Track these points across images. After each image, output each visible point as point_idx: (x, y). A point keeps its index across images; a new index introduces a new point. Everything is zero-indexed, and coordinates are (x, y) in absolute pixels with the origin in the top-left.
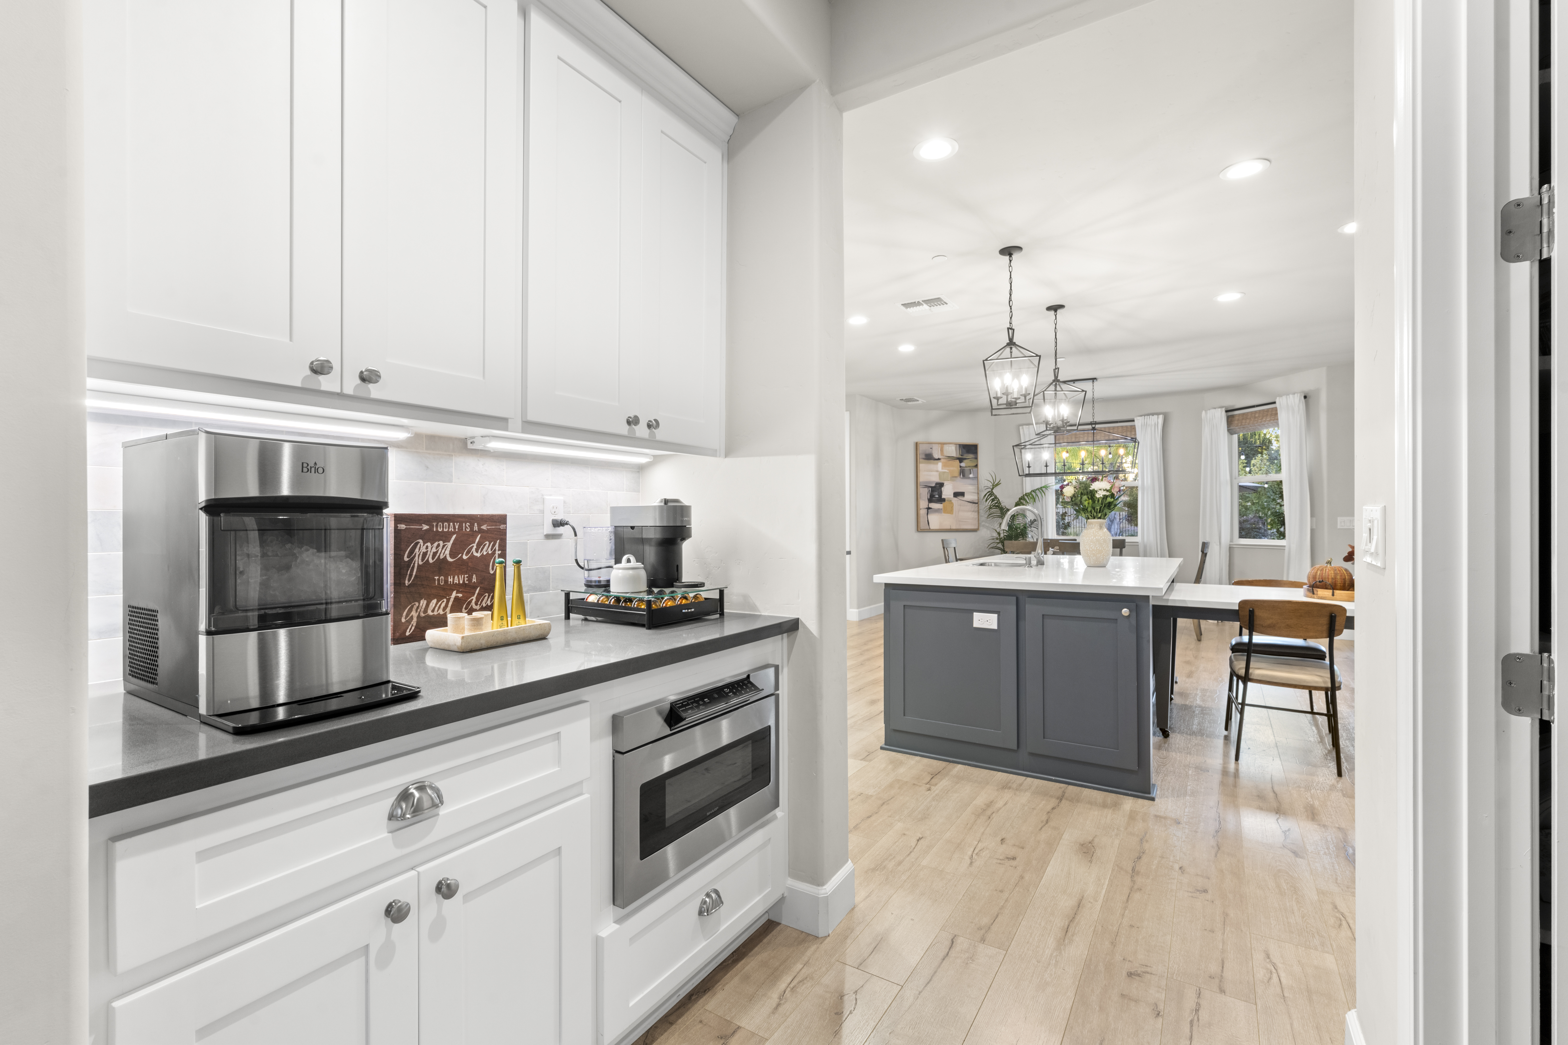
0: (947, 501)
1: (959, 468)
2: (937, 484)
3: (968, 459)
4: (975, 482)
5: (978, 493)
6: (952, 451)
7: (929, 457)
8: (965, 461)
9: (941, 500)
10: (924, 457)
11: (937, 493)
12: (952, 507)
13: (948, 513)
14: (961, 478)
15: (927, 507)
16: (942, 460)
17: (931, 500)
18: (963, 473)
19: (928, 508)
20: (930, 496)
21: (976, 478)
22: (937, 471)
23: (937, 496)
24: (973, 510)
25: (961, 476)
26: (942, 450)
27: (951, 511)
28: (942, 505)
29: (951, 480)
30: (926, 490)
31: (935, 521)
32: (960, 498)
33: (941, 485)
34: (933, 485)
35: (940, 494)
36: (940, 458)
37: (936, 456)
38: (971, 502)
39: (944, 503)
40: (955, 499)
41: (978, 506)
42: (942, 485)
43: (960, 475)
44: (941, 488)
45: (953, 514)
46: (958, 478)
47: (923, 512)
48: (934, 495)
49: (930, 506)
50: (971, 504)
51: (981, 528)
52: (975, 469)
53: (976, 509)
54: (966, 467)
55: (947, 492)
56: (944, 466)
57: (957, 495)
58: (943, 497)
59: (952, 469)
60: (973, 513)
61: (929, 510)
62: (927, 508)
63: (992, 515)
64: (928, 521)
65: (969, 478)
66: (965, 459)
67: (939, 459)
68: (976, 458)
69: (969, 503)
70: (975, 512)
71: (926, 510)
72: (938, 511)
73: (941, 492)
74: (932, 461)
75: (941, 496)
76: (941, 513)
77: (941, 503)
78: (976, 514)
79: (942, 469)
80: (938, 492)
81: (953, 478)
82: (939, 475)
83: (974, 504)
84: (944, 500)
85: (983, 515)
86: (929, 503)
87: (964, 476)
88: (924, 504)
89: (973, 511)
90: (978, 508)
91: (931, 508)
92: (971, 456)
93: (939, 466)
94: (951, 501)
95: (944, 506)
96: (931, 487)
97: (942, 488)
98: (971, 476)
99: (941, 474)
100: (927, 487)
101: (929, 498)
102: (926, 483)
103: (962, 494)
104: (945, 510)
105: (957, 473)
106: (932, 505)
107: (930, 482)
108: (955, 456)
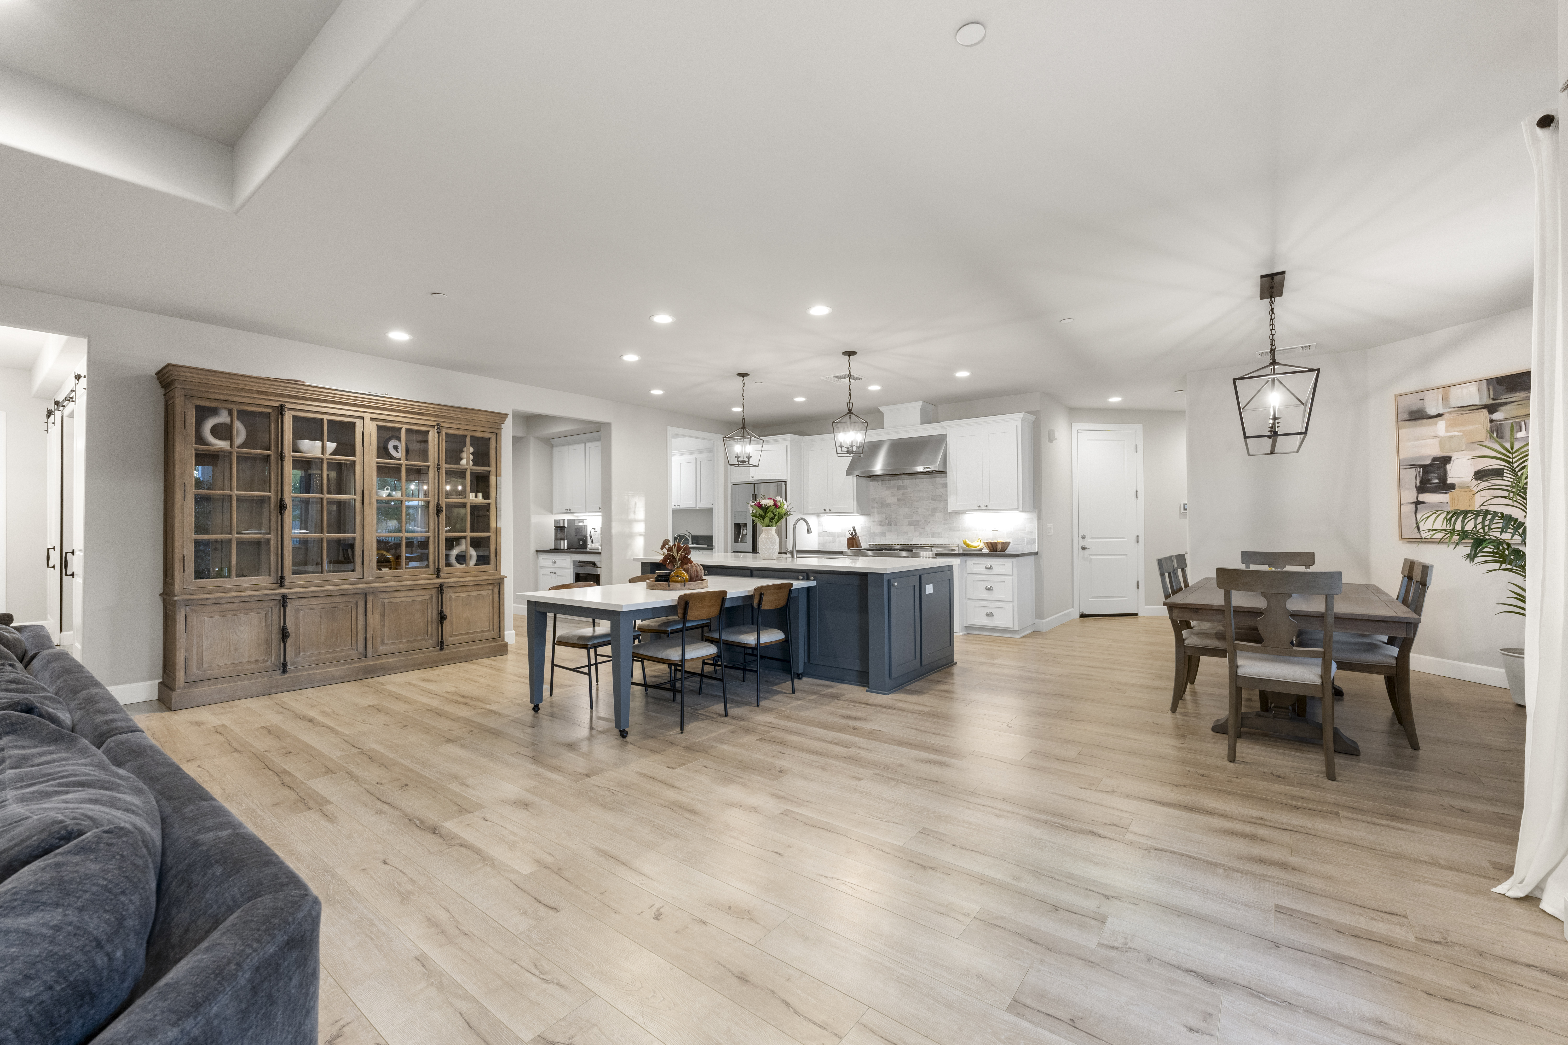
0: (1460, 487)
1: (1489, 425)
2: (1435, 459)
3: (1510, 402)
6: (1471, 395)
7: (1418, 415)
8: (1502, 409)
9: (1445, 487)
10: (1409, 416)
11: (1434, 474)
12: (1472, 499)
14: (1490, 441)
15: (1415, 500)
16: (1446, 416)
17: (1422, 488)
18: (1498, 432)
19: (1418, 503)
20: (1420, 481)
22: (1433, 435)
23: (1435, 480)
26: (1446, 398)
28: (1446, 495)
29: (1468, 449)
30: (1413, 472)
32: (1492, 481)
33: (1444, 458)
34: (1428, 461)
35: (1442, 475)
36: (1442, 412)
37: (1433, 411)
39: (1452, 493)
40: (1476, 482)
42: (1447, 460)
43: (1492, 436)
44: (1443, 465)
47: (1409, 509)
48: (1429, 479)
49: (1420, 499)
54: (1505, 420)
55: (1457, 471)
56: (1452, 425)
57: (1481, 475)
58: (1449, 481)
59: (1469, 427)
61: (1419, 506)
62: (1414, 503)
64: (1416, 524)
66: (1504, 404)
67: (1440, 415)
68: (1529, 399)
71: (1414, 505)
72: (1438, 506)
73: (1446, 471)
74: (1425, 421)
75: (1446, 480)
76: (1447, 510)
77: (1444, 492)
79: (1444, 429)
80: (1437, 473)
81: (1471, 442)
82: (1439, 441)
84: (1451, 486)
86: (1418, 493)
87: (1499, 437)
88: (1410, 495)
91: (1423, 503)
92: (1514, 396)
93: (1438, 424)
94: (1465, 486)
95: (1452, 498)
96: (1423, 465)
97: (1447, 464)
98: (1521, 435)
99: (1442, 441)
100: (1412, 466)
101: (1418, 484)
102: (1413, 459)
103: (1495, 473)
104: (1454, 506)
105: (1482, 435)
106: (1426, 497)
107: (1422, 458)
108: (1477, 403)
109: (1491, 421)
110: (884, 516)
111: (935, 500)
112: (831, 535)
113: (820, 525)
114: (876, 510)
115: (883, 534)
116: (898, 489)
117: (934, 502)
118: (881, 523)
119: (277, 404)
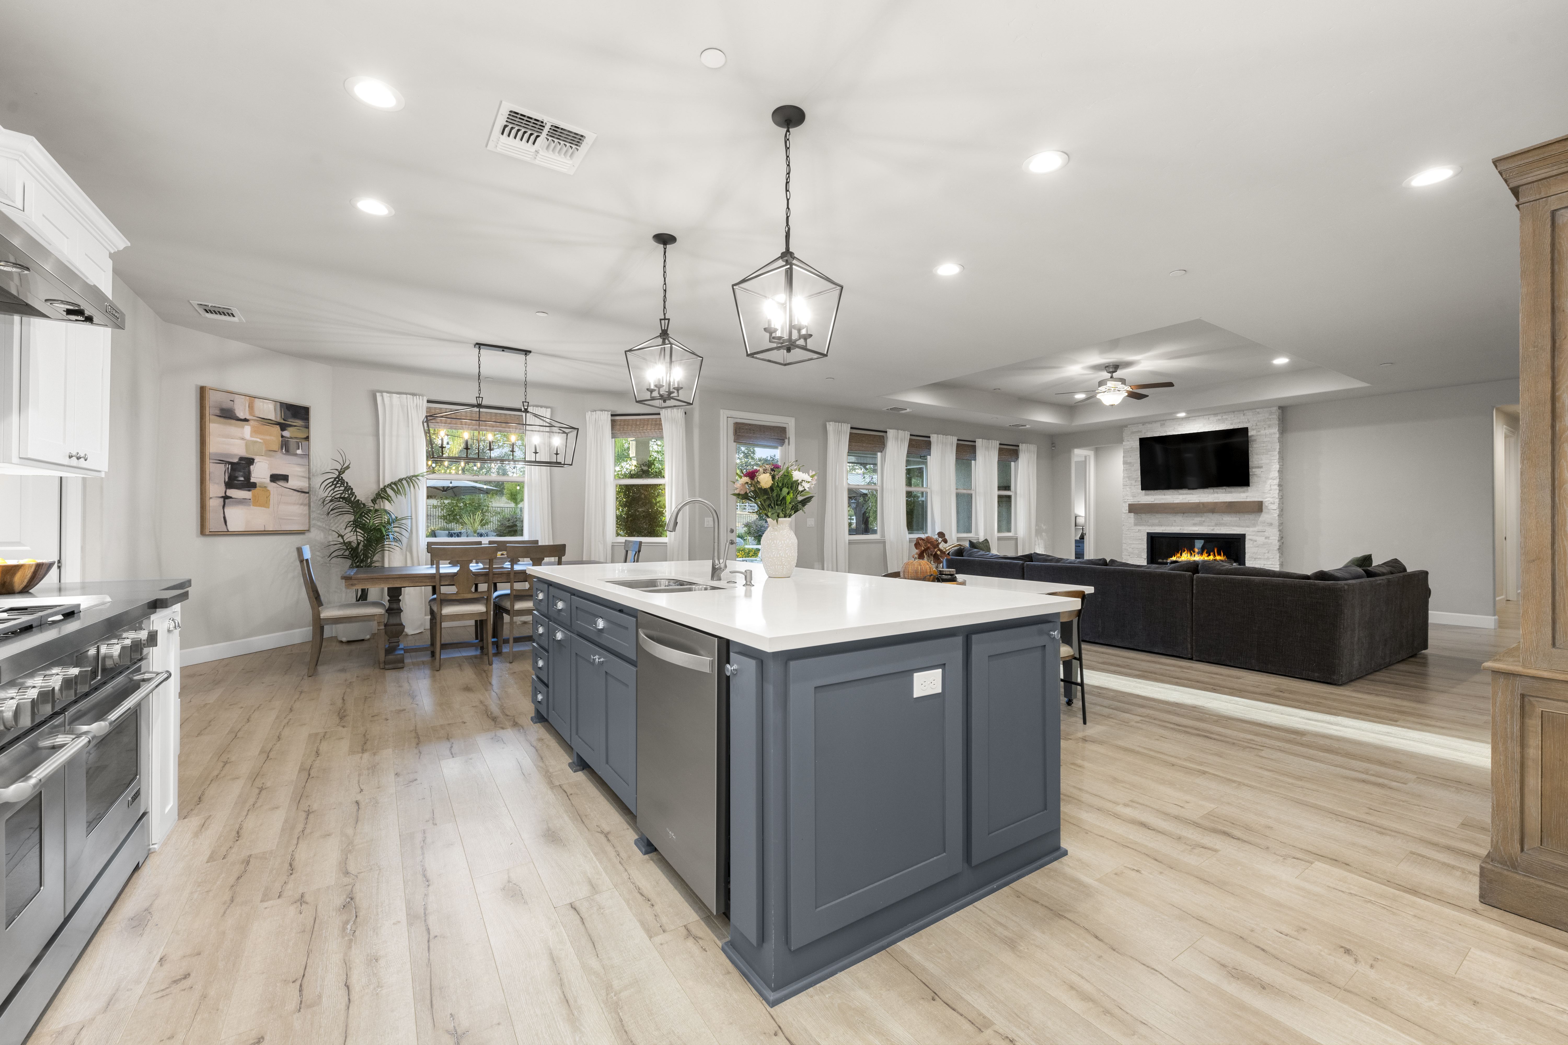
0: (260, 487)
1: (281, 439)
2: (241, 459)
3: (295, 426)
4: (305, 461)
5: (309, 478)
6: (269, 411)
7: (227, 414)
8: (290, 429)
9: (249, 485)
10: (218, 412)
11: (241, 474)
12: (268, 497)
13: (260, 506)
14: (283, 454)
15: (224, 495)
16: (251, 423)
17: (230, 484)
18: (286, 446)
19: (226, 498)
20: (229, 478)
21: (307, 456)
22: (243, 439)
23: (242, 479)
24: (301, 502)
25: (284, 450)
26: (251, 407)
27: (266, 504)
28: (250, 493)
29: (266, 455)
30: (222, 468)
31: (237, 517)
32: (282, 483)
33: (250, 461)
34: (236, 460)
35: (248, 476)
36: (247, 418)
37: (241, 415)
38: (298, 491)
39: (255, 491)
40: (273, 484)
41: (309, 497)
43: (282, 449)
44: (249, 467)
45: (269, 507)
46: (279, 454)
47: (215, 503)
48: (237, 477)
49: (228, 494)
50: (299, 493)
51: (312, 530)
52: (305, 443)
53: (306, 501)
54: (291, 438)
55: (260, 472)
56: (254, 432)
57: (275, 478)
58: (252, 480)
59: (268, 438)
60: (302, 507)
61: (227, 501)
62: (222, 497)
63: (335, 511)
64: (224, 518)
65: (296, 455)
66: (291, 426)
67: (246, 420)
68: (307, 427)
69: (296, 492)
70: (305, 505)
71: (222, 500)
72: (242, 502)
73: (249, 473)
74: (234, 422)
75: (250, 479)
76: (250, 505)
77: (249, 491)
78: (306, 508)
79: (251, 436)
80: (244, 473)
81: (270, 452)
82: (246, 445)
83: (303, 494)
84: (254, 485)
85: (314, 510)
86: (226, 488)
87: (287, 451)
88: (216, 489)
89: (301, 504)
90: (309, 499)
91: (231, 498)
92: (299, 423)
93: (247, 430)
94: (266, 487)
95: (254, 496)
96: (231, 463)
97: (252, 467)
98: (299, 452)
99: (248, 444)
100: (222, 462)
101: (227, 480)
102: (221, 454)
103: (285, 478)
104: (255, 502)
105: (276, 446)
106: (232, 493)
107: (235, 455)
108: (273, 418)
109: (282, 436)
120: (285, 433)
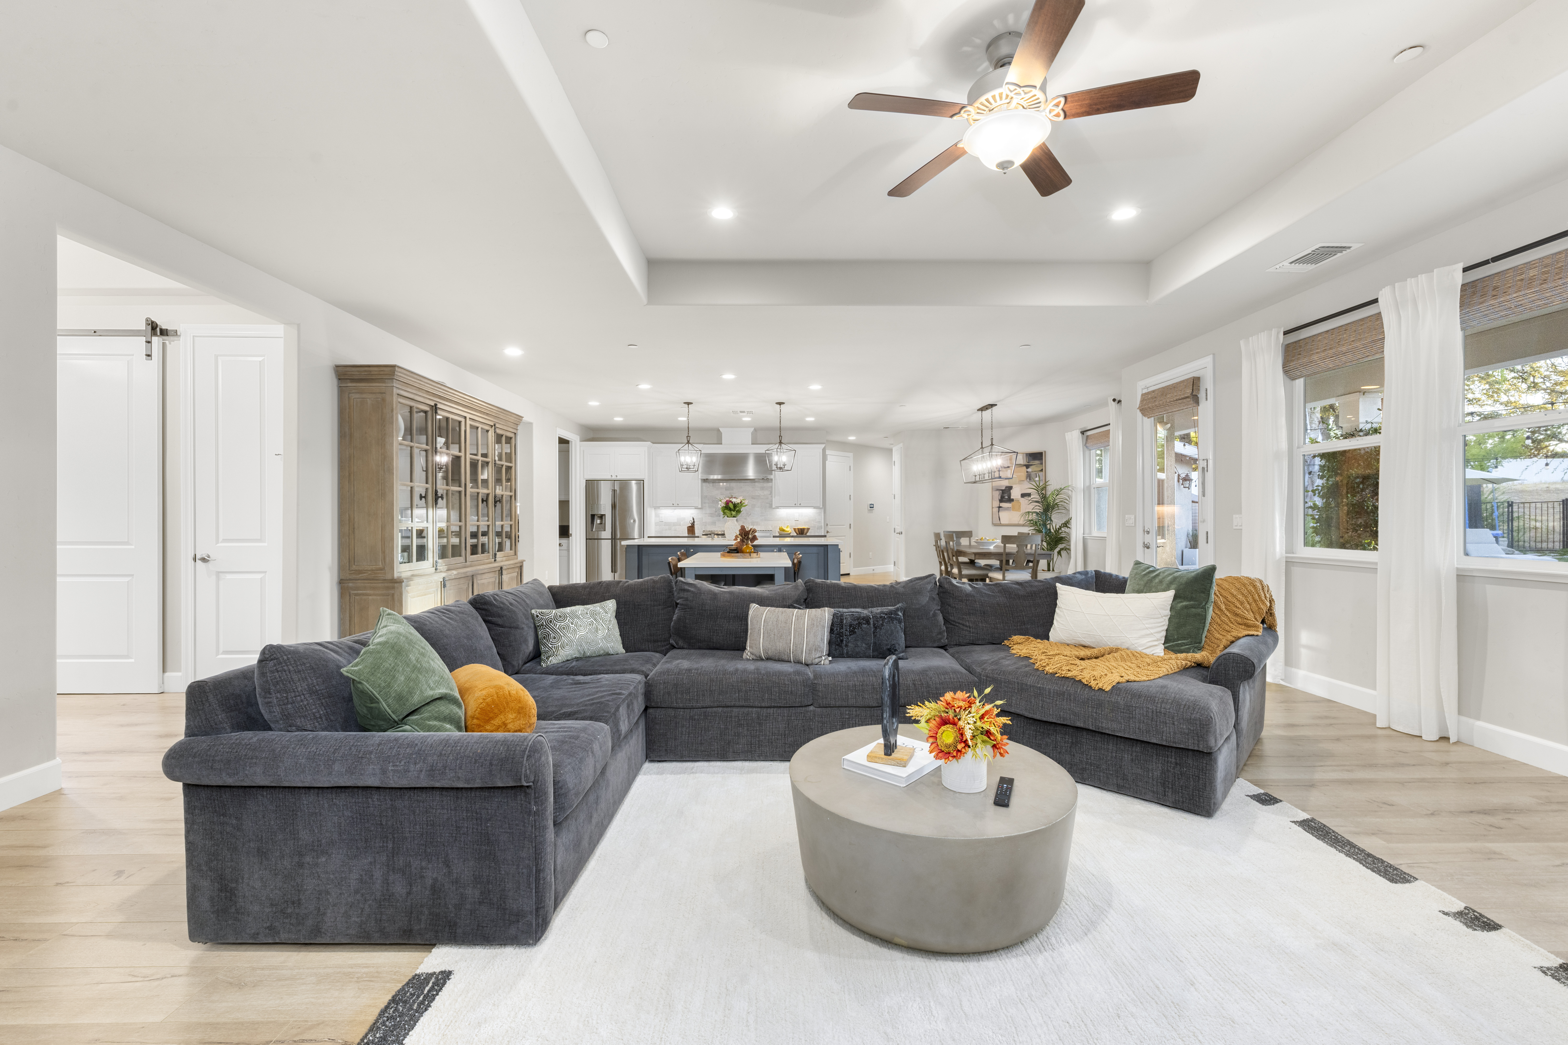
1: (1025, 474)
2: (1006, 487)
3: (1035, 464)
6: (1021, 459)
8: (1031, 467)
9: (1010, 500)
11: (1006, 495)
12: (1020, 506)
13: (1016, 510)
14: (1028, 481)
15: (998, 506)
16: (1011, 468)
17: (1001, 501)
18: (1029, 477)
19: (1000, 507)
20: (1001, 497)
22: (1007, 477)
23: (1007, 497)
26: (1010, 461)
28: (1011, 504)
29: (1019, 483)
30: (998, 493)
31: (1005, 516)
32: (1026, 497)
33: (1010, 488)
34: (1004, 488)
39: (1013, 503)
40: (1023, 499)
43: (1027, 479)
44: (1010, 491)
45: (1020, 511)
46: (1025, 481)
47: (996, 510)
48: (1005, 497)
49: (1001, 505)
52: (1042, 472)
54: (1033, 471)
55: (1015, 494)
56: (1012, 473)
57: (1021, 495)
58: (1011, 498)
59: (1019, 474)
61: (1001, 509)
64: (999, 517)
65: (1035, 481)
66: (1032, 465)
67: (1008, 467)
68: (1042, 464)
71: (998, 508)
72: (1007, 509)
73: (1010, 494)
76: (1010, 510)
77: (1009, 503)
80: (1008, 494)
81: (1022, 481)
84: (1013, 500)
86: (1000, 503)
87: (1030, 479)
88: (996, 503)
91: (1002, 507)
92: (1037, 462)
93: (1008, 473)
94: (1016, 500)
95: (1013, 505)
96: (1002, 490)
98: (1037, 479)
100: (997, 490)
101: (999, 499)
102: (998, 487)
103: (1029, 495)
104: (1013, 509)
105: (1024, 478)
106: (1003, 505)
107: (1001, 486)
108: (1022, 463)
109: (1027, 472)
110: (714, 509)
111: (754, 499)
112: (667, 524)
113: (657, 516)
114: (707, 505)
115: (714, 523)
116: (726, 490)
117: (754, 500)
118: (711, 515)
119: (432, 404)
120: (1029, 470)
